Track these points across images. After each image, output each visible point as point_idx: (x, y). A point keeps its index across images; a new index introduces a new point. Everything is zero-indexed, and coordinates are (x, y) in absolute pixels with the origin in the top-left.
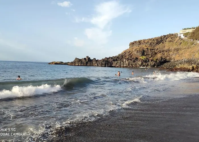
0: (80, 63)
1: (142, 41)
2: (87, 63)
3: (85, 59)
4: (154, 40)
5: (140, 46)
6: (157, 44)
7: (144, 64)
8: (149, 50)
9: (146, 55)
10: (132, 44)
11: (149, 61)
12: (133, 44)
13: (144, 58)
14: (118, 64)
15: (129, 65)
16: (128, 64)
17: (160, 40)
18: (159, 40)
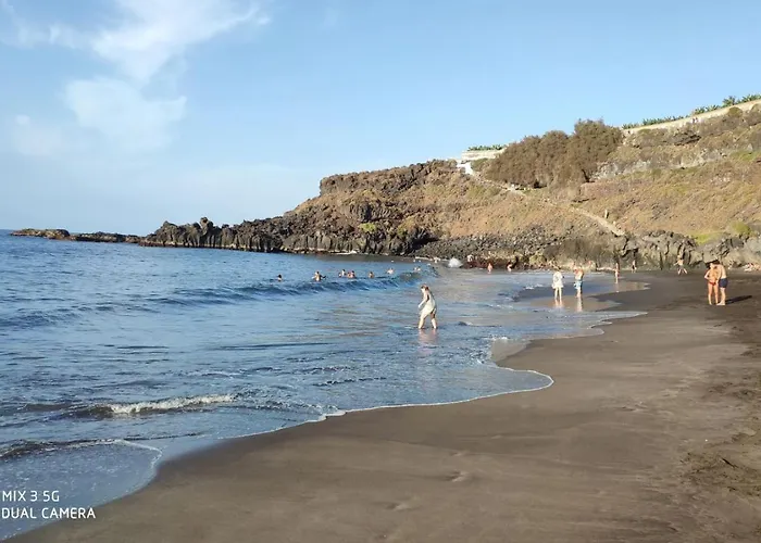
0: (181, 237)
1: (361, 177)
2: (203, 239)
3: (196, 225)
4: (392, 176)
5: (358, 191)
6: (402, 187)
7: (373, 247)
8: (383, 205)
9: (375, 220)
10: (331, 183)
11: (384, 237)
12: (334, 182)
13: (370, 227)
14: (298, 243)
15: (330, 248)
16: (328, 246)
17: (410, 178)
18: (408, 177)
